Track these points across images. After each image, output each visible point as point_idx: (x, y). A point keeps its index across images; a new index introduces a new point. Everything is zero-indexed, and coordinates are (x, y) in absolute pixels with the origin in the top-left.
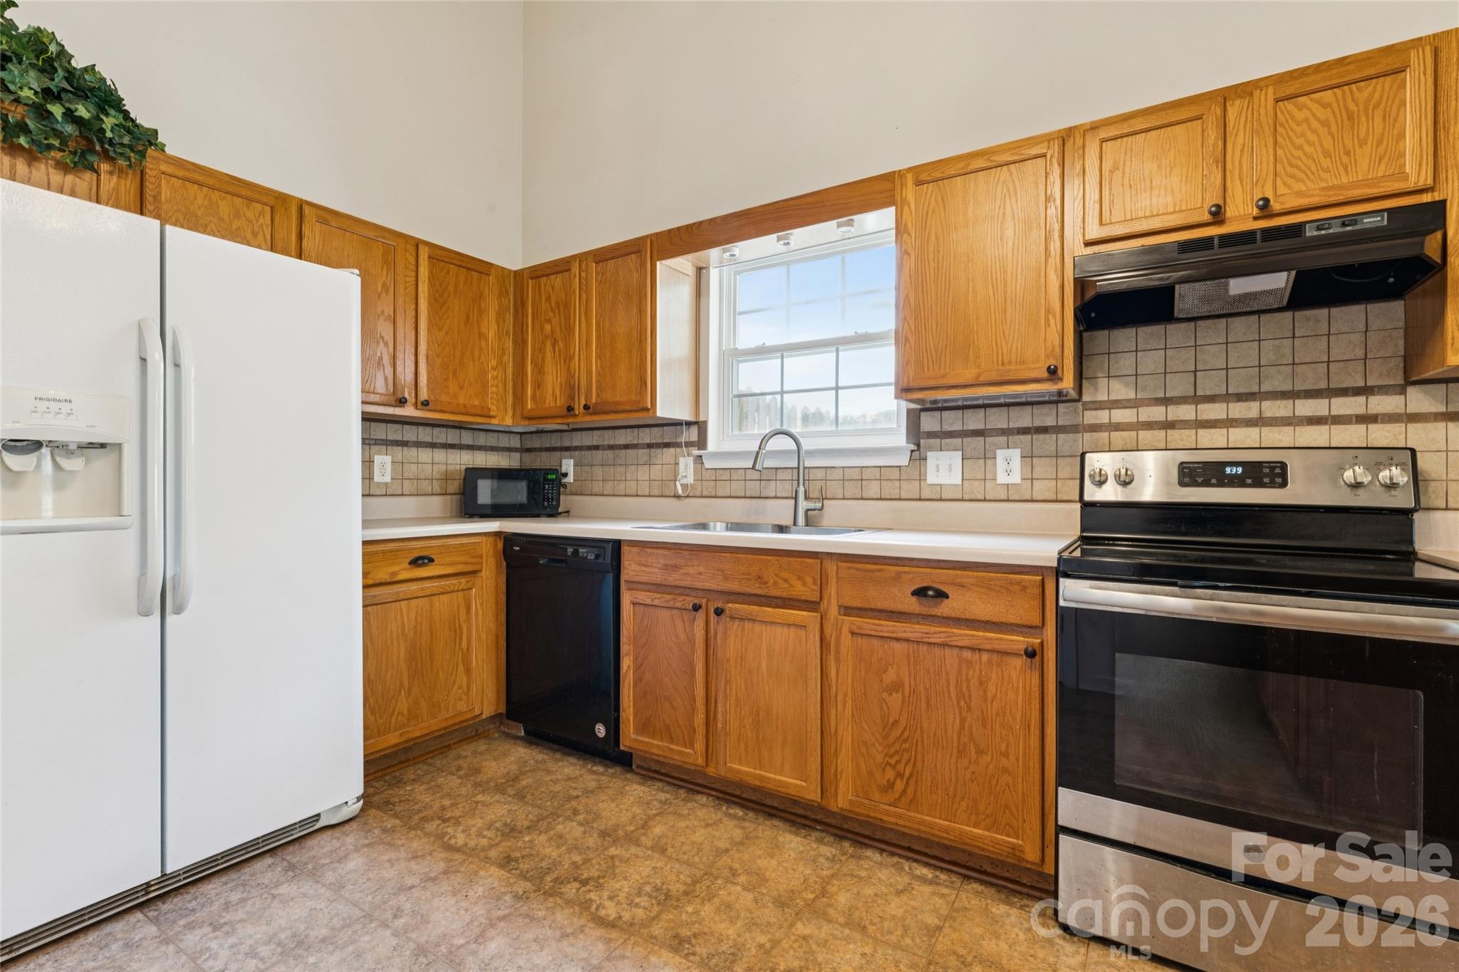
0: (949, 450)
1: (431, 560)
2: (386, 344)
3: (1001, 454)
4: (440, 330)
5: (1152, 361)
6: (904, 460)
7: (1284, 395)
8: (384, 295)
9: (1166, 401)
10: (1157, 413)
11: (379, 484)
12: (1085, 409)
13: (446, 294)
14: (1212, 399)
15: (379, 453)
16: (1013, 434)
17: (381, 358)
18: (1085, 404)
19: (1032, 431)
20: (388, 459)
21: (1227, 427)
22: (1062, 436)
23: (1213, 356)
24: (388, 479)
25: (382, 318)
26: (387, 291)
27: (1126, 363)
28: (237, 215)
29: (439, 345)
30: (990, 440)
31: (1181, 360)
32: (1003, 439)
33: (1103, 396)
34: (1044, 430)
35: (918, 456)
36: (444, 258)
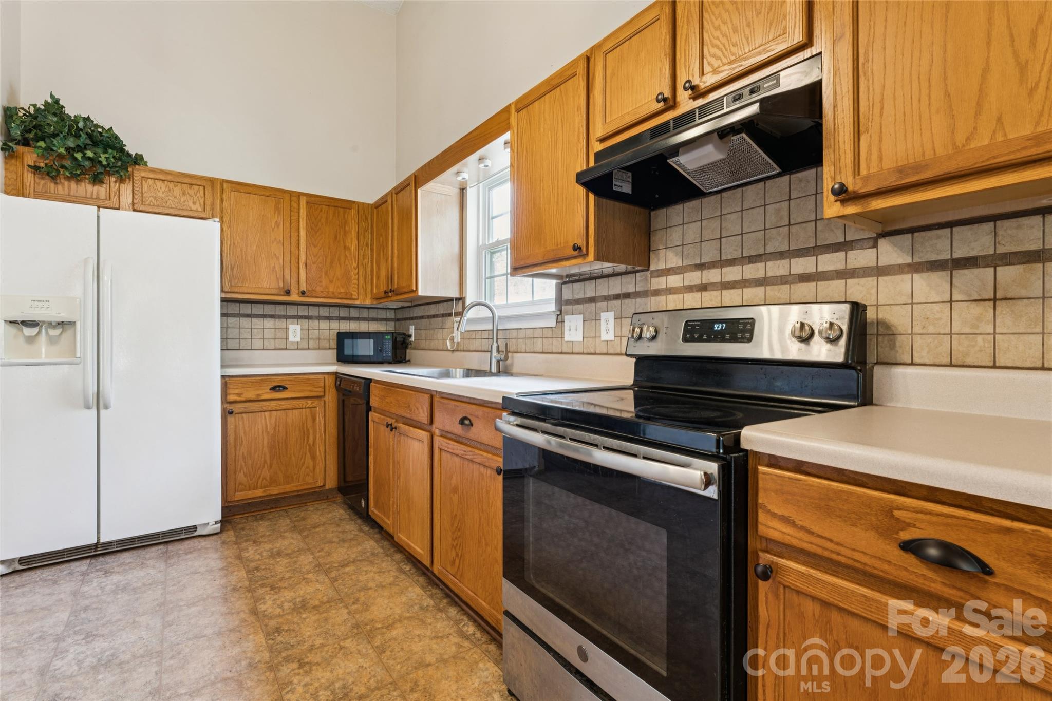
0: (577, 314)
1: (285, 388)
2: (278, 258)
3: (604, 315)
4: (315, 246)
5: (692, 233)
6: (553, 323)
7: (781, 255)
8: (276, 229)
9: (701, 267)
10: (694, 278)
11: (293, 343)
12: (652, 277)
13: (320, 224)
14: (731, 262)
15: (292, 324)
16: (610, 300)
17: (274, 267)
18: (652, 272)
19: (621, 297)
20: (298, 327)
21: (742, 288)
22: (638, 300)
23: (732, 224)
24: (298, 339)
25: (275, 243)
26: (278, 226)
27: (675, 236)
28: (184, 194)
29: (314, 256)
30: (599, 305)
31: (712, 228)
32: (604, 304)
33: (662, 266)
34: (627, 296)
35: (560, 320)
36: (317, 203)
